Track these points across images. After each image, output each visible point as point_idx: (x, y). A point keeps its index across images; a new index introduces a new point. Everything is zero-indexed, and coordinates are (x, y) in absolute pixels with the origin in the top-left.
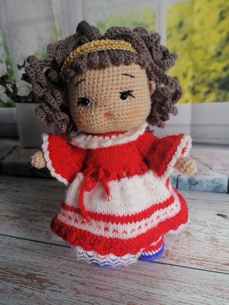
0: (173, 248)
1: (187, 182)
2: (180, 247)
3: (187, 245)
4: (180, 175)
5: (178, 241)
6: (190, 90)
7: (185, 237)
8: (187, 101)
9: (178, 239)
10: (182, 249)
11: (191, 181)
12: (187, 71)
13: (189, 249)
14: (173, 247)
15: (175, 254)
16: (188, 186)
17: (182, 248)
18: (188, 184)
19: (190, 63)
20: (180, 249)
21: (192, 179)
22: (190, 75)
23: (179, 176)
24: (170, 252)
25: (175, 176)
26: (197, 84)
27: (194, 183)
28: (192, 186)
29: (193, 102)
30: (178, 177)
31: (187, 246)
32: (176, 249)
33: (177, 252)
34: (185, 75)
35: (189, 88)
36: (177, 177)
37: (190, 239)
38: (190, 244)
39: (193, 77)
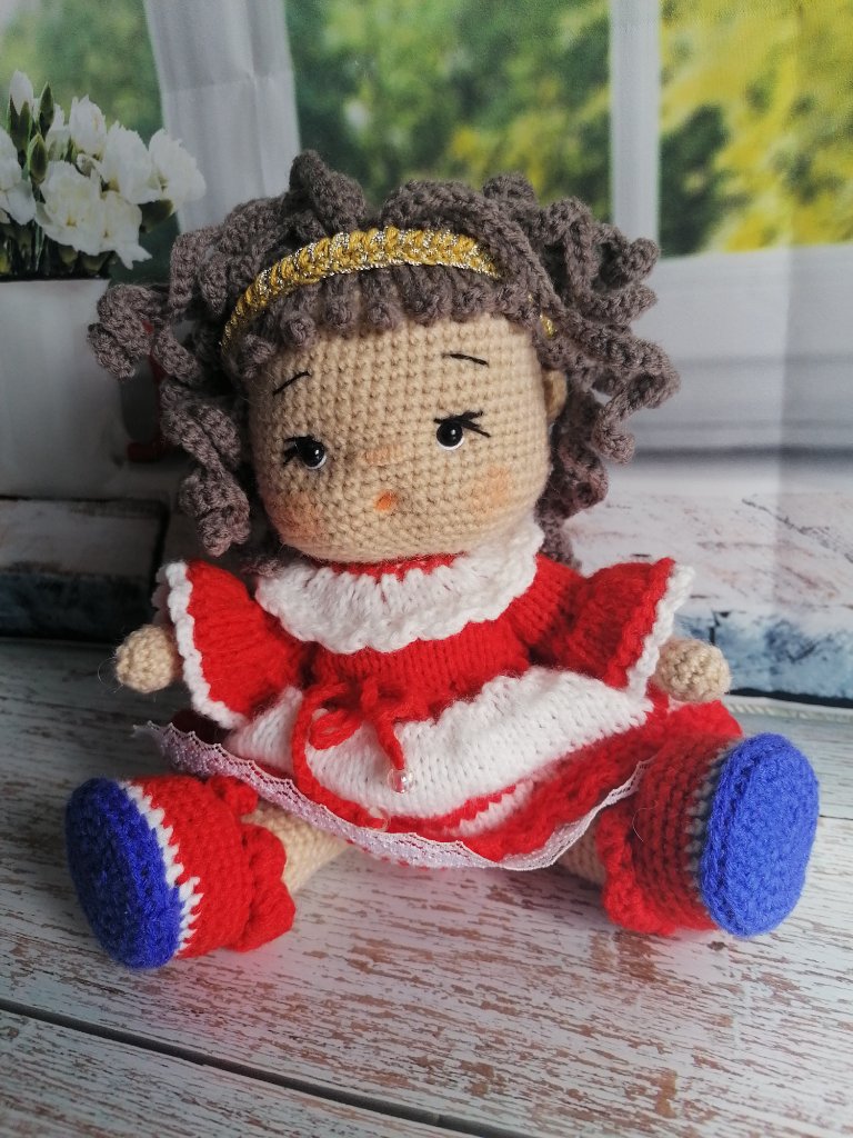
0: (699, 1062)
1: (762, 645)
2: (738, 1055)
3: (777, 1047)
4: (725, 614)
5: (725, 1021)
6: (783, 176)
7: (762, 1004)
8: (768, 237)
9: (725, 1012)
10: (749, 1072)
11: (778, 642)
12: (772, 75)
13: (792, 1071)
14: (701, 1055)
15: (711, 1101)
16: (767, 663)
17: (748, 1063)
18: (765, 655)
19: (788, 30)
20: (737, 1068)
21: (784, 628)
22: (784, 95)
23: (721, 619)
24: (679, 1083)
25: (699, 619)
26: (826, 141)
27: (793, 649)
28: (786, 666)
29: (798, 241)
30: (718, 624)
31: (780, 1054)
32: (714, 1066)
33: (725, 1091)
34: (758, 99)
35: (780, 163)
36: (712, 624)
37: (791, 1015)
38: (796, 1041)
39: (803, 107)
